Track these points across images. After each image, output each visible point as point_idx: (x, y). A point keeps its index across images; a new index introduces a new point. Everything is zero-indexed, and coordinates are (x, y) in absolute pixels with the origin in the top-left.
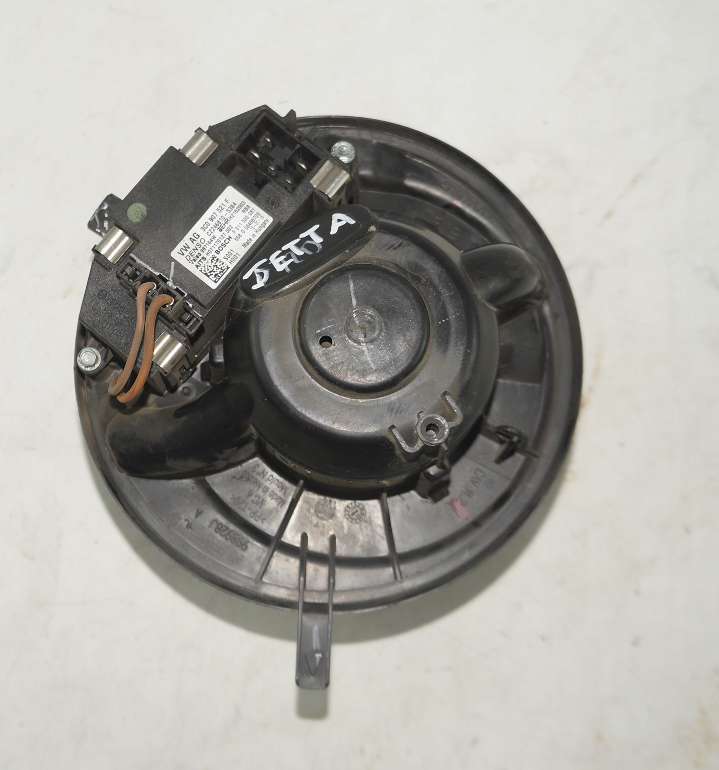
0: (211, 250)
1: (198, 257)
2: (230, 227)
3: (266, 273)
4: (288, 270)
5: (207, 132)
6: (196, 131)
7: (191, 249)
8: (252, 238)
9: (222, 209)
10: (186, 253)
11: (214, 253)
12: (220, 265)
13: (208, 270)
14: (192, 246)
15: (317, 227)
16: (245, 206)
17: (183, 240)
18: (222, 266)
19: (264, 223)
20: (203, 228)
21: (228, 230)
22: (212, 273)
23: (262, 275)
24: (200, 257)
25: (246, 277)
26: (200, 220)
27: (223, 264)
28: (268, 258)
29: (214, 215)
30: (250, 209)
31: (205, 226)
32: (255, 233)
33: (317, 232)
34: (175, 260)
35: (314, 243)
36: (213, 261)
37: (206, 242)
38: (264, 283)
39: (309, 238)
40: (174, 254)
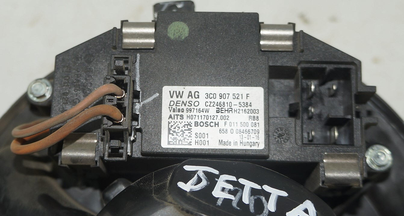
0: (194, 117)
1: (179, 111)
2: (227, 118)
3: (204, 183)
4: (219, 203)
5: (295, 33)
6: (289, 23)
7: (181, 100)
8: (232, 144)
9: (237, 98)
10: (175, 99)
11: (193, 121)
12: (187, 135)
13: (175, 128)
14: (185, 98)
15: (284, 194)
16: (256, 115)
17: (184, 87)
18: (187, 138)
19: (254, 144)
20: (208, 96)
21: (222, 118)
22: (175, 134)
23: (199, 181)
24: (180, 113)
25: (187, 168)
26: (213, 87)
27: (190, 136)
28: (221, 173)
29: (227, 95)
30: (257, 122)
31: (211, 96)
32: (239, 143)
33: (280, 198)
34: (161, 93)
35: (265, 205)
36: (186, 126)
37: (198, 108)
38: (191, 190)
39: (268, 195)
40: (166, 89)
